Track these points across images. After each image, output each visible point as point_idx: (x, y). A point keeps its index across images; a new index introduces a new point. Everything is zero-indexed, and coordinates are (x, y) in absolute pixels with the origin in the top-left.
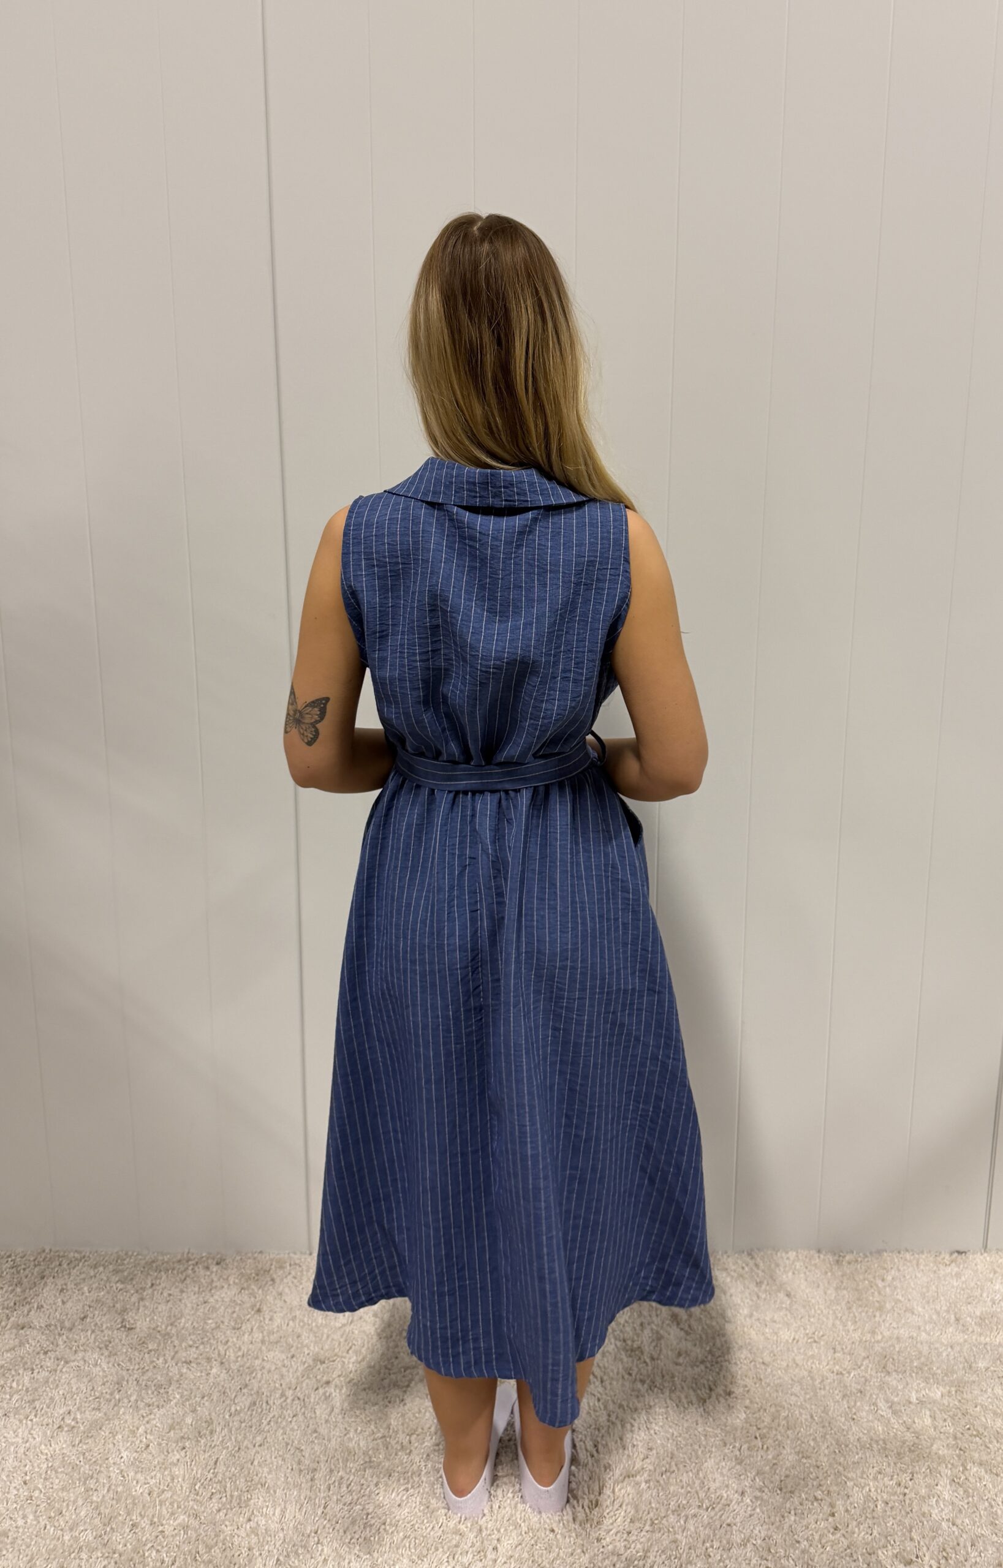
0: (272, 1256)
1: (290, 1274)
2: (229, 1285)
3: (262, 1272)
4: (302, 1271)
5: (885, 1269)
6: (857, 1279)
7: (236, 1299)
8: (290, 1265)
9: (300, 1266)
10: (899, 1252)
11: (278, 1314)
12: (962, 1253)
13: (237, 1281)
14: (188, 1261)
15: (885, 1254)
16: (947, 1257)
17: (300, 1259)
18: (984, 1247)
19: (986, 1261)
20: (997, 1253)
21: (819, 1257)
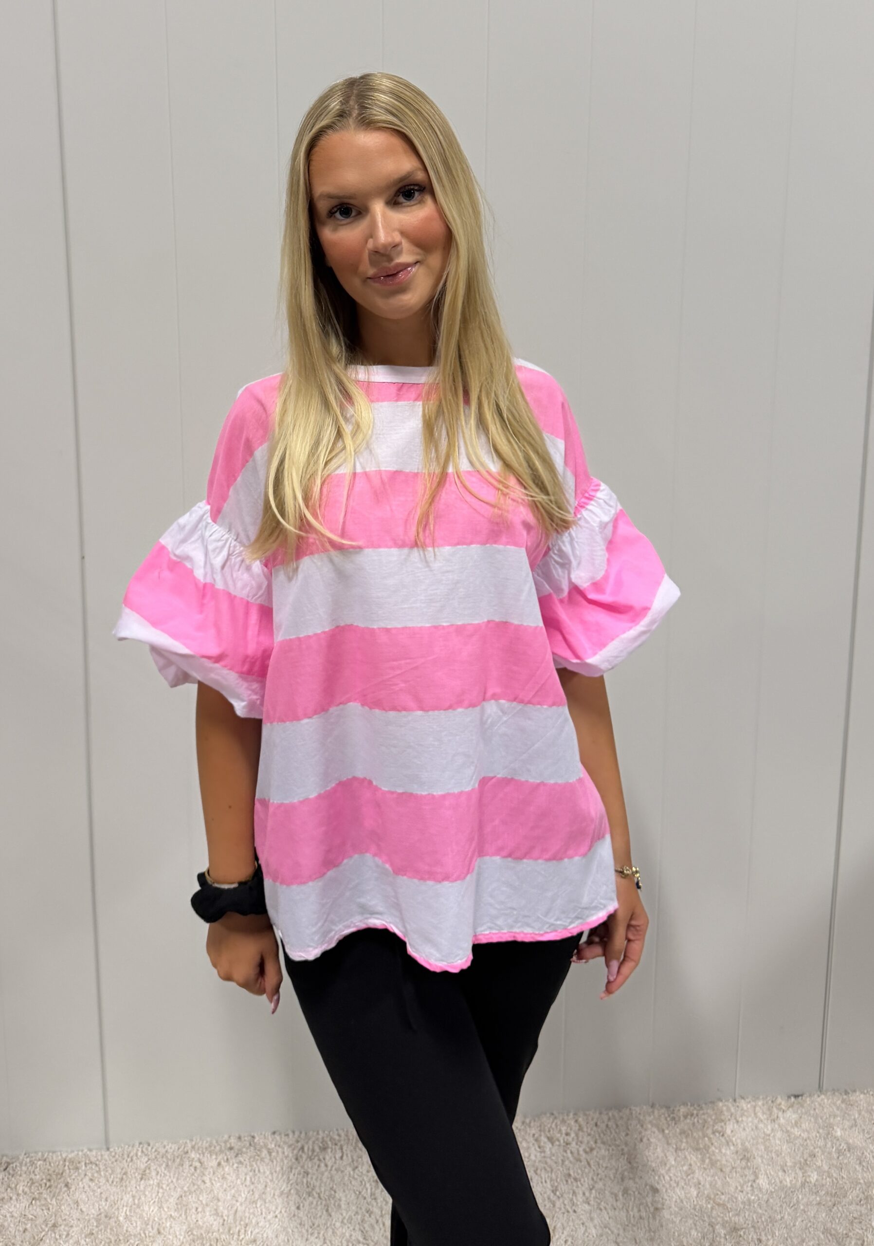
0: (64, 1156)
1: (85, 1175)
2: (18, 1195)
3: (54, 1177)
4: (99, 1172)
5: (722, 1121)
6: (695, 1134)
7: (27, 1213)
8: (85, 1164)
9: (96, 1165)
10: (735, 1101)
11: (75, 1229)
12: (798, 1096)
13: (26, 1189)
15: (721, 1104)
16: (783, 1101)
17: (96, 1157)
18: (820, 1088)
19: (824, 1103)
20: (834, 1093)
21: (653, 1112)
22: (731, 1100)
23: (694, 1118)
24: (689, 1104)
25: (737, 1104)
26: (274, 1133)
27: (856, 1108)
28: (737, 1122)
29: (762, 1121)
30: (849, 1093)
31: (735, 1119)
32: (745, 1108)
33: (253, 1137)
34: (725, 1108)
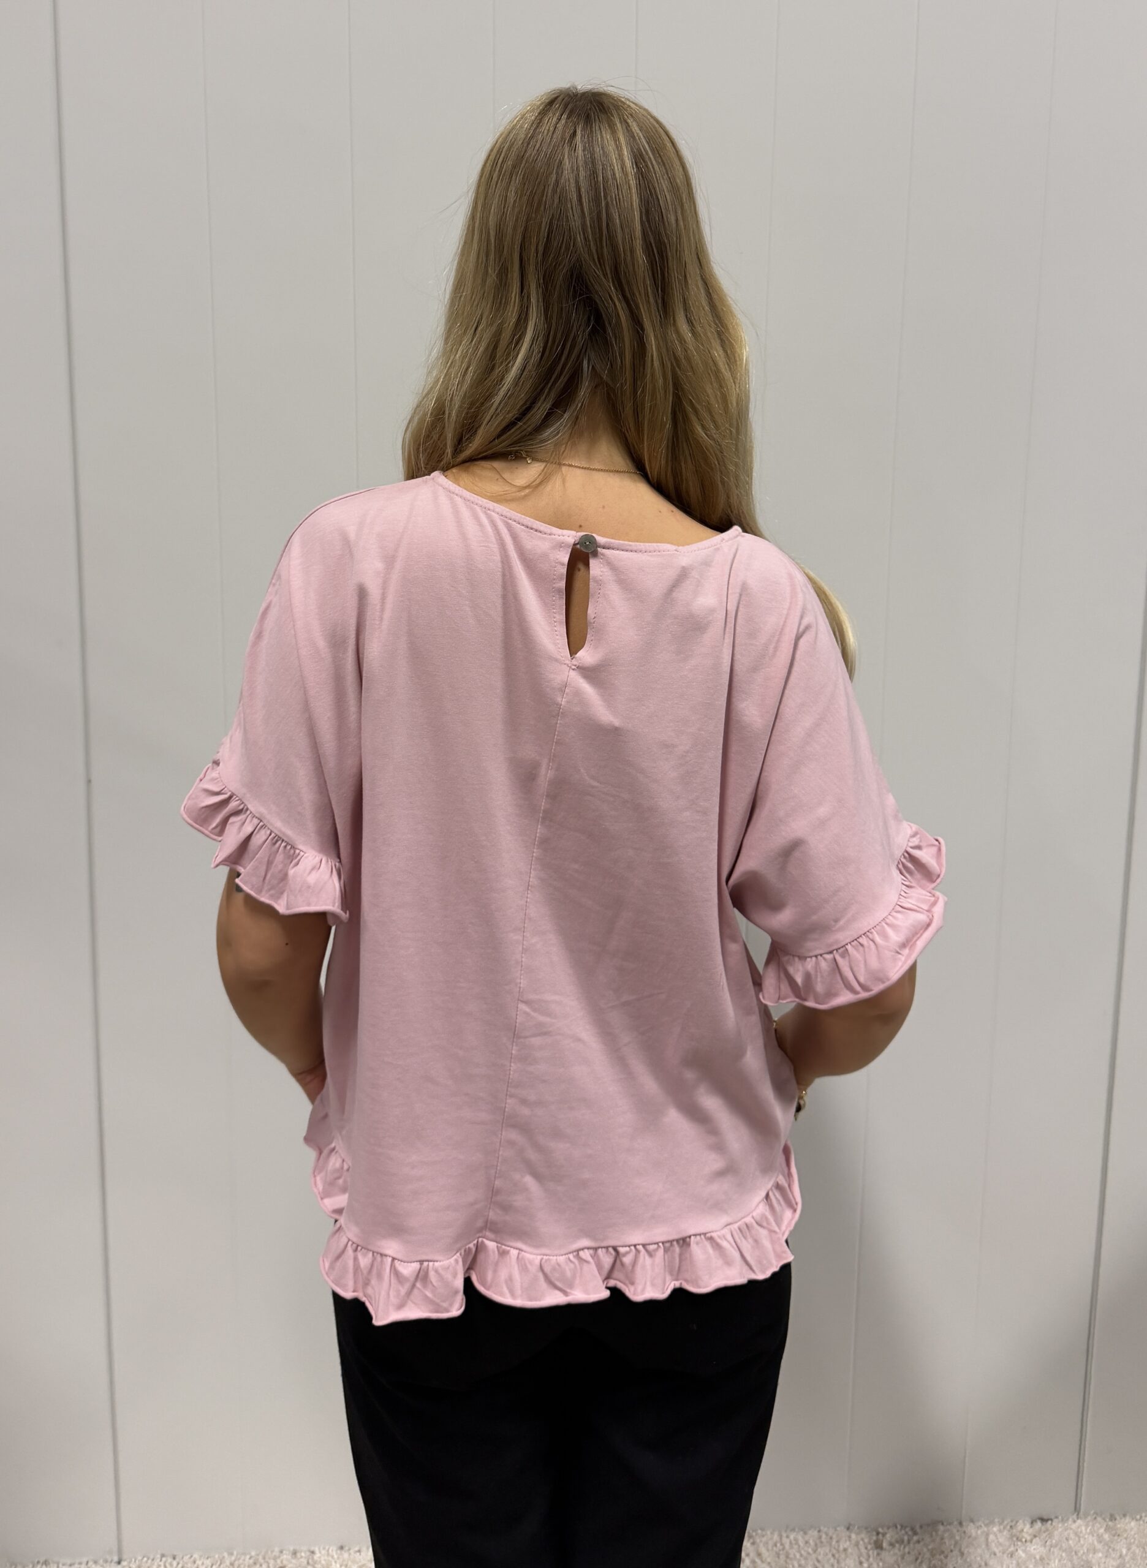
5: (943, 1552)
12: (1047, 1520)
15: (941, 1528)
16: (1028, 1528)
18: (1077, 1509)
19: (1081, 1532)
20: (1095, 1518)
21: (850, 1537)
22: (956, 1523)
23: (904, 1548)
24: (899, 1527)
25: (965, 1529)
26: (342, 1548)
27: (1125, 1541)
28: (962, 1554)
29: (995, 1554)
30: (1115, 1519)
31: (960, 1550)
32: (975, 1535)
33: (313, 1552)
34: (946, 1535)
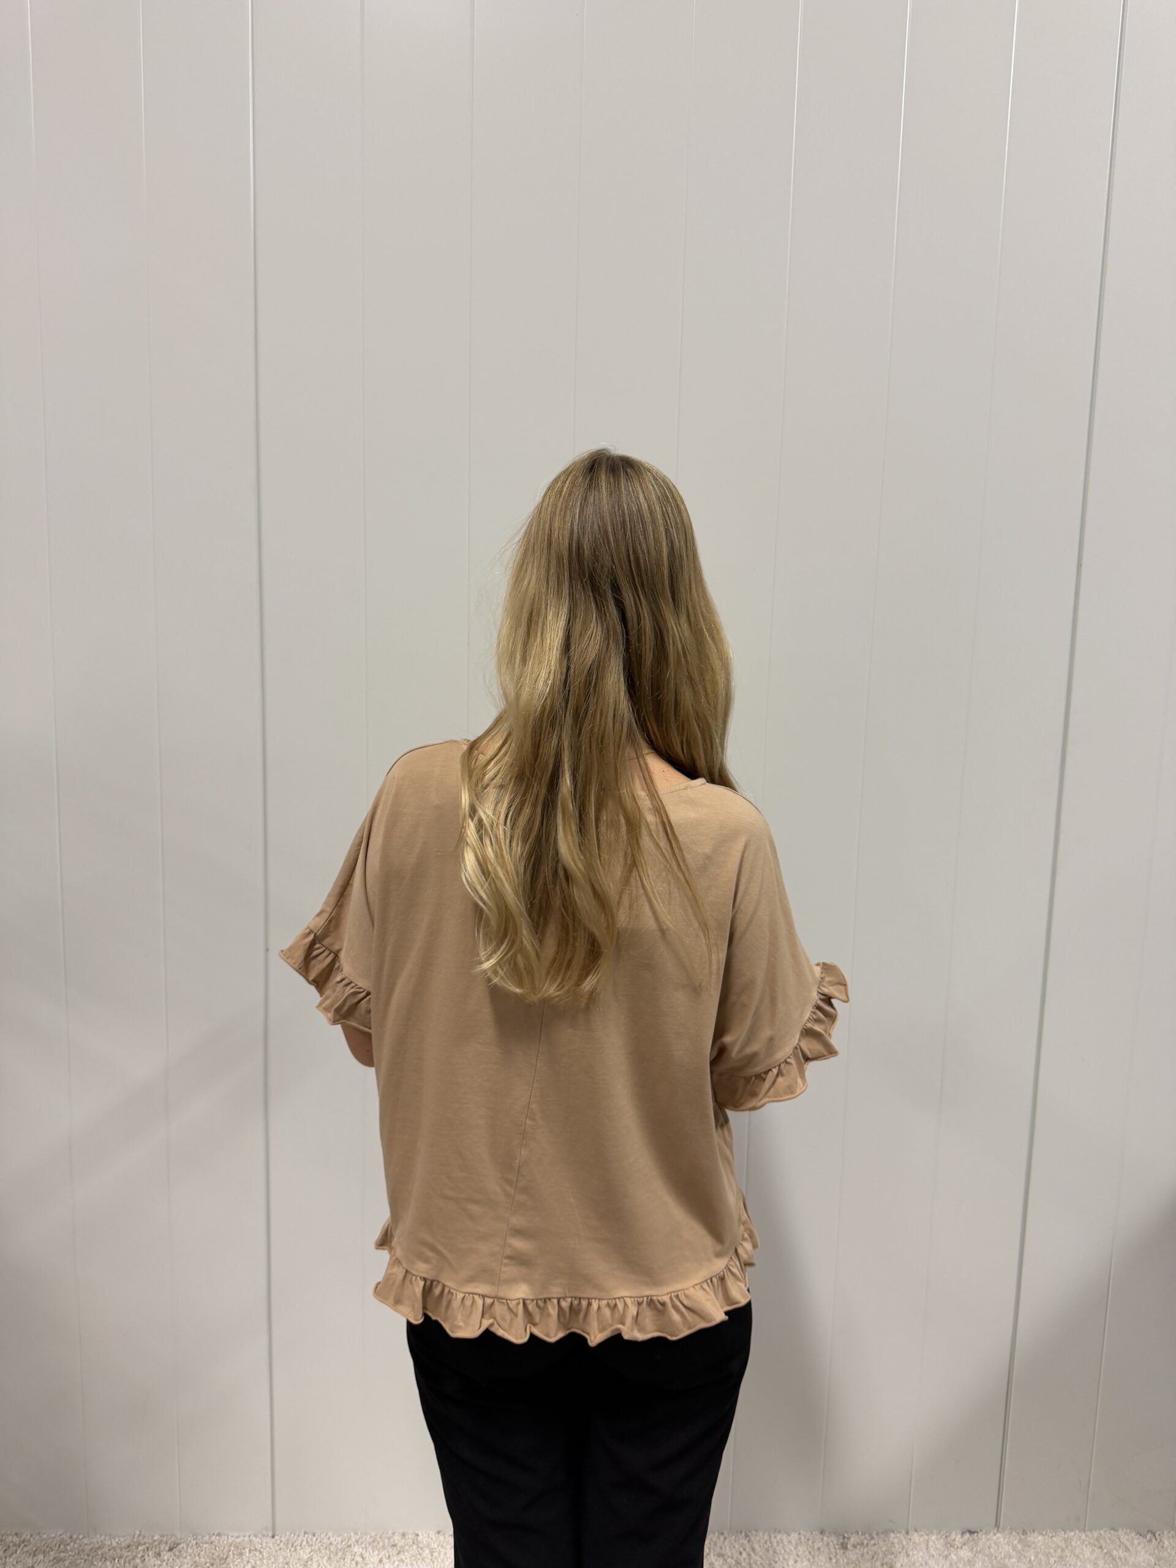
0: (230, 1541)
1: (248, 1562)
3: (218, 1561)
4: (262, 1559)
8: (250, 1550)
9: (260, 1552)
10: (908, 1533)
12: (974, 1533)
14: (137, 1548)
15: (892, 1535)
16: (959, 1537)
17: (261, 1544)
19: (1000, 1542)
20: (1011, 1532)
21: (822, 1539)
22: (903, 1532)
23: (864, 1548)
24: (860, 1533)
25: (909, 1537)
28: (908, 1555)
29: (933, 1556)
30: (1027, 1533)
31: (906, 1552)
32: (917, 1541)
34: (896, 1541)
